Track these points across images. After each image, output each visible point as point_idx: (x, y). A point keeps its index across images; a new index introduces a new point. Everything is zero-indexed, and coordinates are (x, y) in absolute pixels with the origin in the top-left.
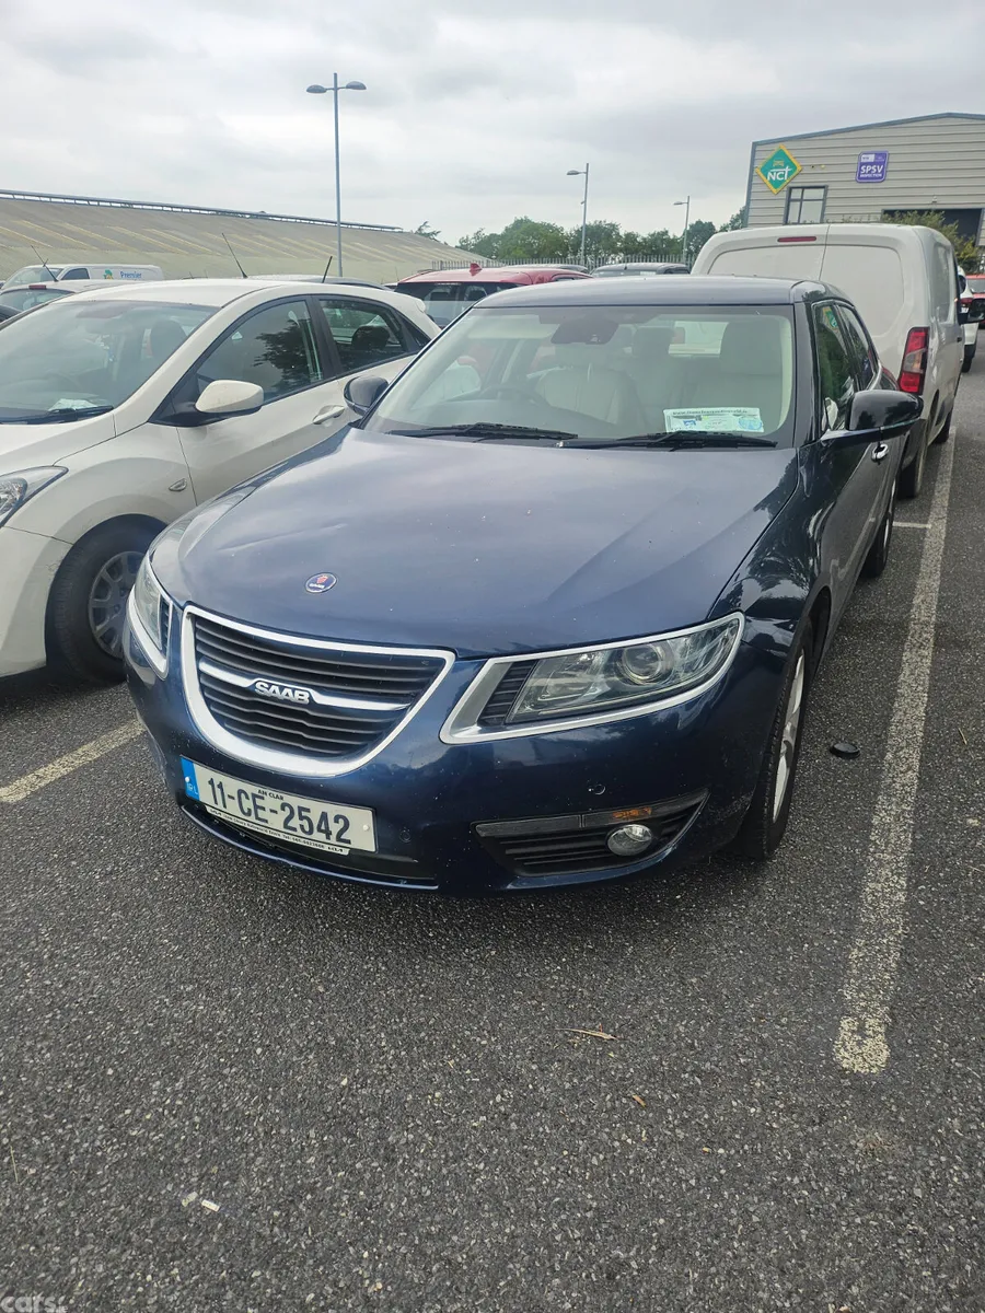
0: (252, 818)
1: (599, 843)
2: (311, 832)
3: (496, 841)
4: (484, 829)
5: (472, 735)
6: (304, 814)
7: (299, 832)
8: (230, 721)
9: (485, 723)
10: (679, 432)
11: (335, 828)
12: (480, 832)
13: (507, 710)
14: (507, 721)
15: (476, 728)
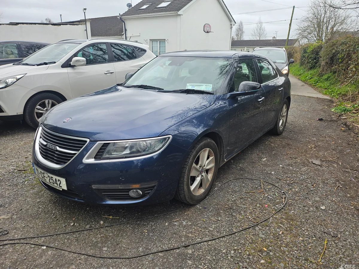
0: (44, 179)
1: (127, 193)
2: (54, 184)
3: (98, 190)
4: (94, 187)
5: (92, 161)
6: (52, 179)
7: (52, 184)
8: (43, 154)
9: (95, 158)
10: (187, 89)
11: (58, 183)
12: (93, 187)
13: (101, 155)
14: (101, 159)
15: (93, 159)
